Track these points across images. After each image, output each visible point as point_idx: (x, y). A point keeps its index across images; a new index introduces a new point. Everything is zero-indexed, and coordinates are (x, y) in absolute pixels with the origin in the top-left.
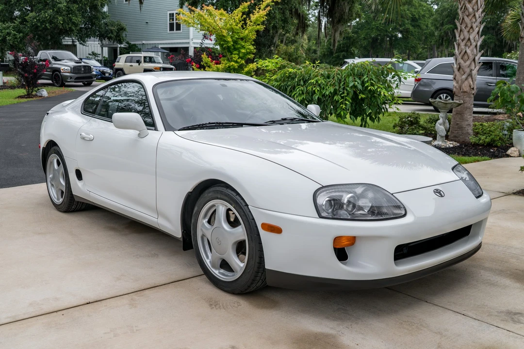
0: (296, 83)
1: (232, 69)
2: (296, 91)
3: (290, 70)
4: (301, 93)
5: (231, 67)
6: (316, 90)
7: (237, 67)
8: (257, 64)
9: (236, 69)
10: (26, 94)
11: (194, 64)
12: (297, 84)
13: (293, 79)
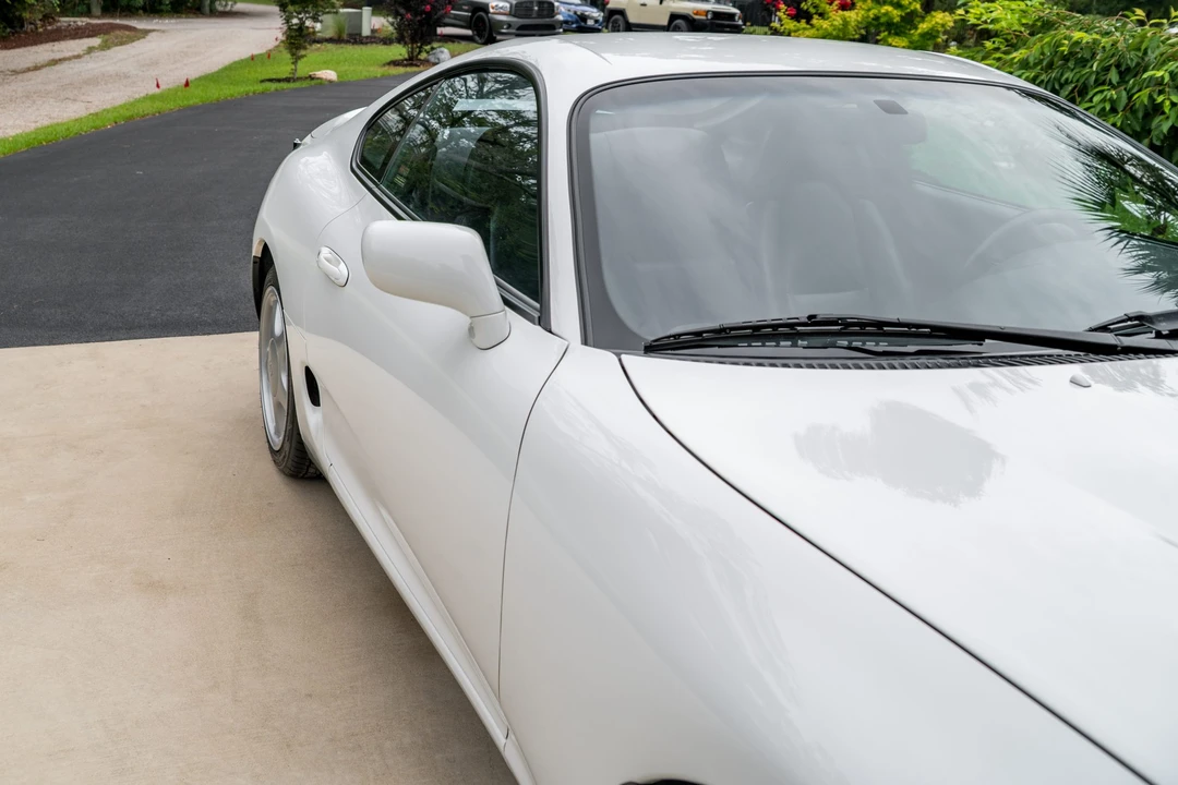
0: (1093, 77)
1: (882, 24)
2: (1091, 100)
3: (1077, 35)
4: (1108, 108)
5: (883, 20)
6: (1167, 103)
7: (897, 19)
8: (967, 12)
9: (893, 24)
10: (406, 56)
11: (783, 7)
12: (1096, 81)
13: (1083, 62)
